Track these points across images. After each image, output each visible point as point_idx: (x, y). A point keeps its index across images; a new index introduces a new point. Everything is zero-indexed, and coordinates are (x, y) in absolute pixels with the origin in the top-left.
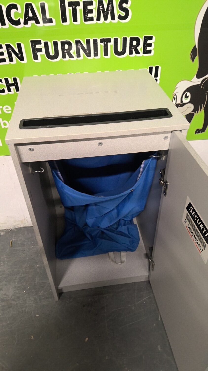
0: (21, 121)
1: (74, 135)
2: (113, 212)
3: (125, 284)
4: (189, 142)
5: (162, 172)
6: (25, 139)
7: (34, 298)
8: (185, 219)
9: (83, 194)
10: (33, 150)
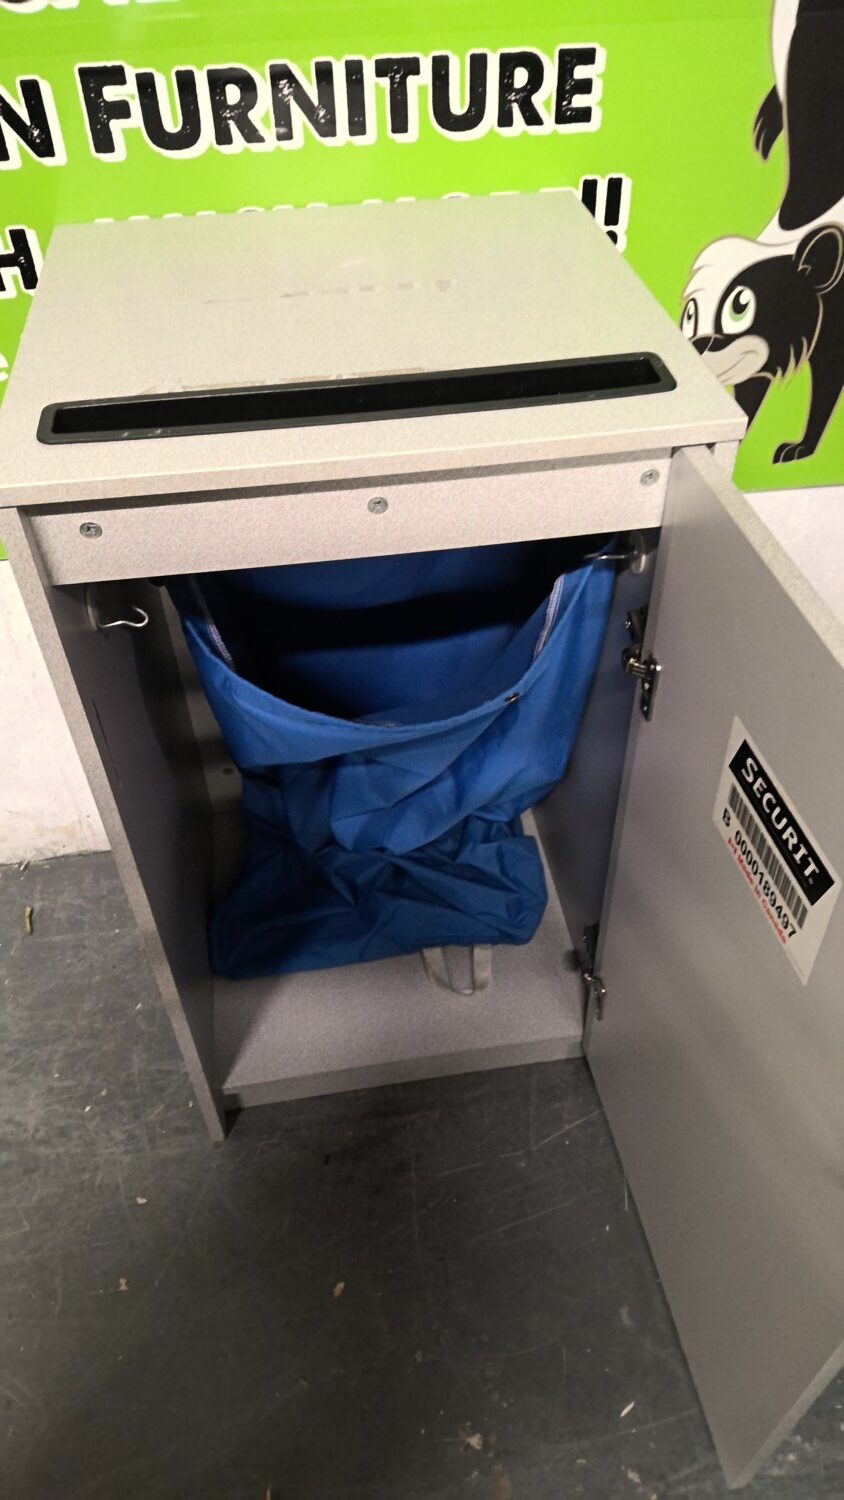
0: (46, 411)
1: (269, 467)
2: (437, 789)
3: (491, 1072)
4: (750, 497)
5: (635, 619)
6: (62, 484)
7: (127, 1131)
8: (726, 811)
9: (314, 715)
10: (98, 531)
